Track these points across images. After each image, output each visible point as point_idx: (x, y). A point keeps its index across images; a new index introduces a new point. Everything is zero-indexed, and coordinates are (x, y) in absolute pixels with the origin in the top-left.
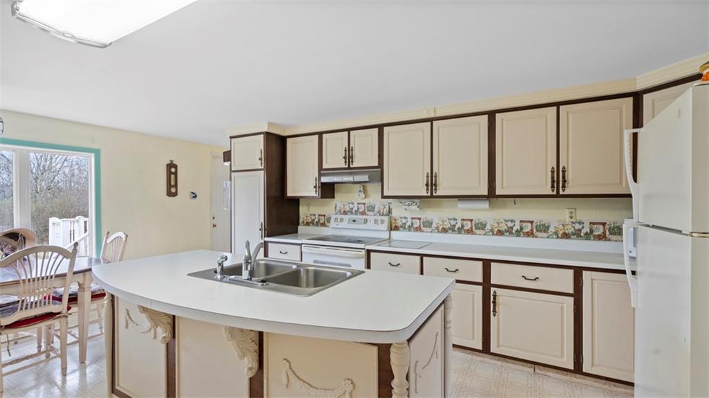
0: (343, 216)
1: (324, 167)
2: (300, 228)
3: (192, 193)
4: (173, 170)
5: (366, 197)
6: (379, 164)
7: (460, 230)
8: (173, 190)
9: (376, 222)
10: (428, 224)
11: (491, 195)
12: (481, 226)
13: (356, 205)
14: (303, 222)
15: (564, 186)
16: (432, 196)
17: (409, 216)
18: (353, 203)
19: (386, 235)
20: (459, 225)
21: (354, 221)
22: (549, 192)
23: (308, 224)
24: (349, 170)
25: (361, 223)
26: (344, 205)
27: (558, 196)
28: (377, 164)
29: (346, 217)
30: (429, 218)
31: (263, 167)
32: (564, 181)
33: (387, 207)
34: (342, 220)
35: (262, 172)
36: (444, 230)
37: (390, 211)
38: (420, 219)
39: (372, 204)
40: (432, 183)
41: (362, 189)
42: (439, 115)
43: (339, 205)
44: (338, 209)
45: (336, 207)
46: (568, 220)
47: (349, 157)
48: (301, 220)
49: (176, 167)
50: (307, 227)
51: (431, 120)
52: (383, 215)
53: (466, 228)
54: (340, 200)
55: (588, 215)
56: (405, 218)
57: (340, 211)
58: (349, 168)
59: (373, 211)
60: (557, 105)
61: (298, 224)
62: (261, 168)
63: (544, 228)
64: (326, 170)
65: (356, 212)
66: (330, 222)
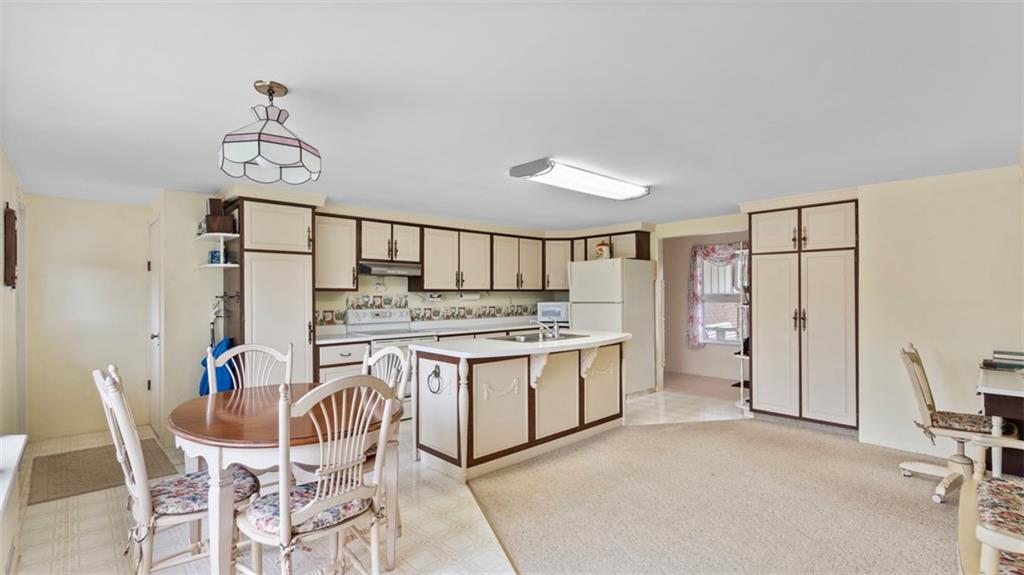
0: (362, 311)
1: (363, 258)
5: (385, 290)
6: (420, 260)
7: (457, 317)
9: (401, 315)
10: (437, 313)
11: (492, 289)
13: (371, 298)
15: (521, 285)
16: (456, 290)
18: (368, 297)
21: (377, 315)
22: (516, 288)
24: (389, 262)
25: (386, 317)
26: (358, 299)
27: (518, 290)
28: (417, 260)
29: (368, 311)
30: (437, 309)
31: (311, 250)
32: (522, 282)
33: (404, 299)
34: (363, 315)
36: (448, 317)
37: (406, 304)
39: (389, 297)
40: (459, 280)
41: (380, 282)
43: (352, 298)
44: (350, 303)
45: (347, 301)
46: (511, 305)
47: (392, 249)
51: (460, 231)
52: (400, 307)
55: (517, 301)
56: (420, 309)
57: (352, 306)
58: (392, 261)
59: (390, 304)
60: (519, 237)
62: (308, 250)
63: (499, 311)
64: (365, 260)
65: (372, 306)
66: (343, 317)
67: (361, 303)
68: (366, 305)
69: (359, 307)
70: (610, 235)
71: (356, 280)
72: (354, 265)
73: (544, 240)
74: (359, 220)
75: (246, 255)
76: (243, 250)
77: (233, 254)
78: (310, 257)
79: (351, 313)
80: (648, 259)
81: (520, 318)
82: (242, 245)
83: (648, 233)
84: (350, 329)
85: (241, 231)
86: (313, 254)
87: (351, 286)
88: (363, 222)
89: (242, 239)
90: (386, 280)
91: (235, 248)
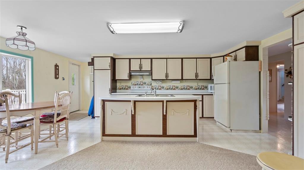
0: (135, 86)
1: (131, 70)
2: (117, 91)
3: (63, 78)
4: (57, 68)
5: (143, 80)
6: (151, 70)
7: (172, 89)
8: (57, 76)
9: (148, 87)
10: (163, 88)
11: (182, 79)
12: (177, 88)
13: (139, 82)
14: (118, 89)
15: (198, 77)
16: (167, 79)
17: (157, 85)
18: (138, 82)
19: (150, 91)
20: (171, 88)
21: (140, 87)
22: (195, 78)
23: (120, 89)
24: (141, 71)
25: (142, 88)
26: (135, 83)
27: (197, 79)
28: (150, 70)
29: (137, 86)
30: (164, 86)
31: (110, 69)
32: (198, 76)
33: (150, 83)
34: (135, 87)
35: (110, 70)
36: (168, 89)
37: (151, 84)
38: (160, 86)
39: (145, 82)
40: (167, 75)
41: (142, 77)
42: (169, 57)
43: (133, 82)
45: (132, 83)
46: (197, 85)
47: (141, 67)
48: (117, 88)
49: (58, 66)
50: (120, 90)
51: (167, 58)
52: (149, 85)
53: (173, 88)
54: (133, 81)
55: (201, 84)
58: (141, 70)
59: (145, 84)
60: (196, 58)
61: (116, 89)
62: (109, 69)
63: (192, 87)
64: (132, 71)
65: (139, 85)
66: (130, 88)
67: (136, 84)
68: (137, 84)
69: (135, 85)
70: (236, 51)
71: (129, 77)
72: (128, 72)
73: (211, 58)
75: (95, 71)
79: (133, 86)
80: (258, 60)
81: (203, 90)
83: (258, 46)
85: (94, 65)
87: (127, 78)
88: (131, 59)
89: (94, 67)
90: (144, 77)
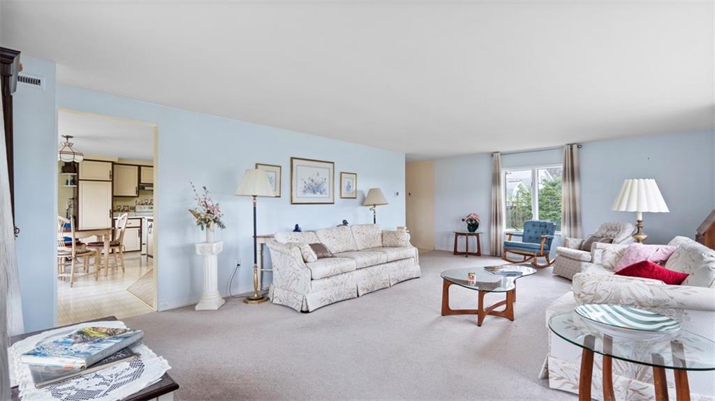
57: (138, 204)
66: (134, 209)
67: (144, 202)
68: (146, 204)
69: (142, 204)
71: (138, 192)
72: (137, 185)
74: (140, 167)
75: (80, 182)
76: (78, 180)
77: (75, 182)
78: (111, 183)
79: (137, 207)
82: (78, 178)
84: (137, 214)
85: (78, 173)
86: (112, 181)
87: (135, 195)
88: (142, 168)
89: (78, 175)
91: (76, 179)
